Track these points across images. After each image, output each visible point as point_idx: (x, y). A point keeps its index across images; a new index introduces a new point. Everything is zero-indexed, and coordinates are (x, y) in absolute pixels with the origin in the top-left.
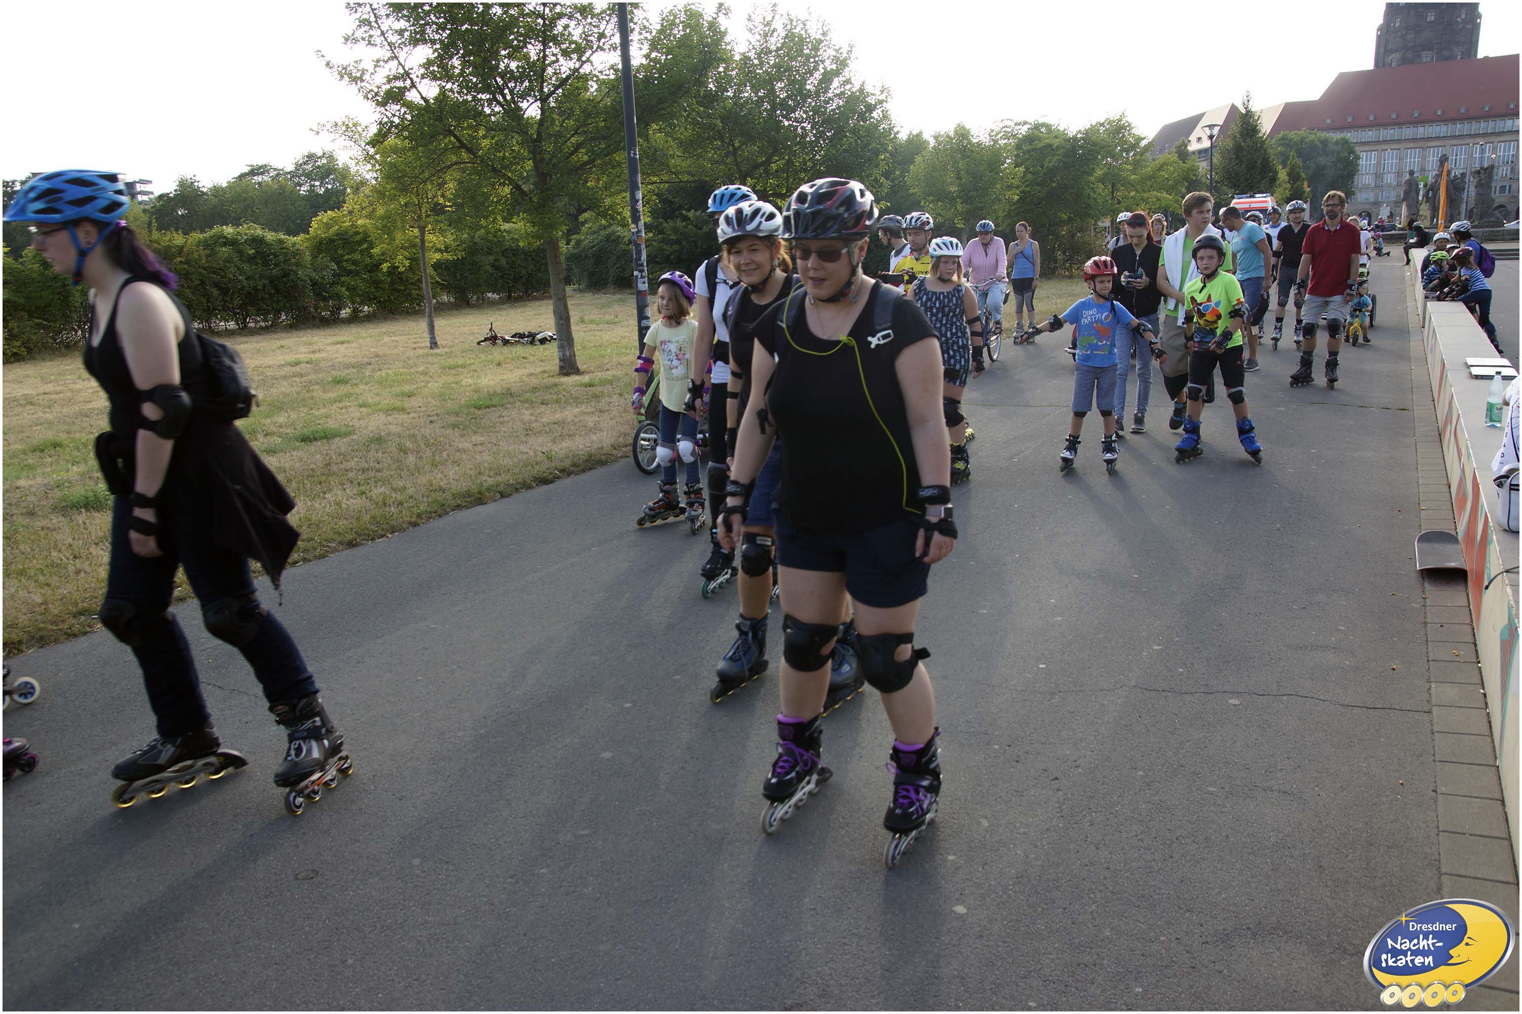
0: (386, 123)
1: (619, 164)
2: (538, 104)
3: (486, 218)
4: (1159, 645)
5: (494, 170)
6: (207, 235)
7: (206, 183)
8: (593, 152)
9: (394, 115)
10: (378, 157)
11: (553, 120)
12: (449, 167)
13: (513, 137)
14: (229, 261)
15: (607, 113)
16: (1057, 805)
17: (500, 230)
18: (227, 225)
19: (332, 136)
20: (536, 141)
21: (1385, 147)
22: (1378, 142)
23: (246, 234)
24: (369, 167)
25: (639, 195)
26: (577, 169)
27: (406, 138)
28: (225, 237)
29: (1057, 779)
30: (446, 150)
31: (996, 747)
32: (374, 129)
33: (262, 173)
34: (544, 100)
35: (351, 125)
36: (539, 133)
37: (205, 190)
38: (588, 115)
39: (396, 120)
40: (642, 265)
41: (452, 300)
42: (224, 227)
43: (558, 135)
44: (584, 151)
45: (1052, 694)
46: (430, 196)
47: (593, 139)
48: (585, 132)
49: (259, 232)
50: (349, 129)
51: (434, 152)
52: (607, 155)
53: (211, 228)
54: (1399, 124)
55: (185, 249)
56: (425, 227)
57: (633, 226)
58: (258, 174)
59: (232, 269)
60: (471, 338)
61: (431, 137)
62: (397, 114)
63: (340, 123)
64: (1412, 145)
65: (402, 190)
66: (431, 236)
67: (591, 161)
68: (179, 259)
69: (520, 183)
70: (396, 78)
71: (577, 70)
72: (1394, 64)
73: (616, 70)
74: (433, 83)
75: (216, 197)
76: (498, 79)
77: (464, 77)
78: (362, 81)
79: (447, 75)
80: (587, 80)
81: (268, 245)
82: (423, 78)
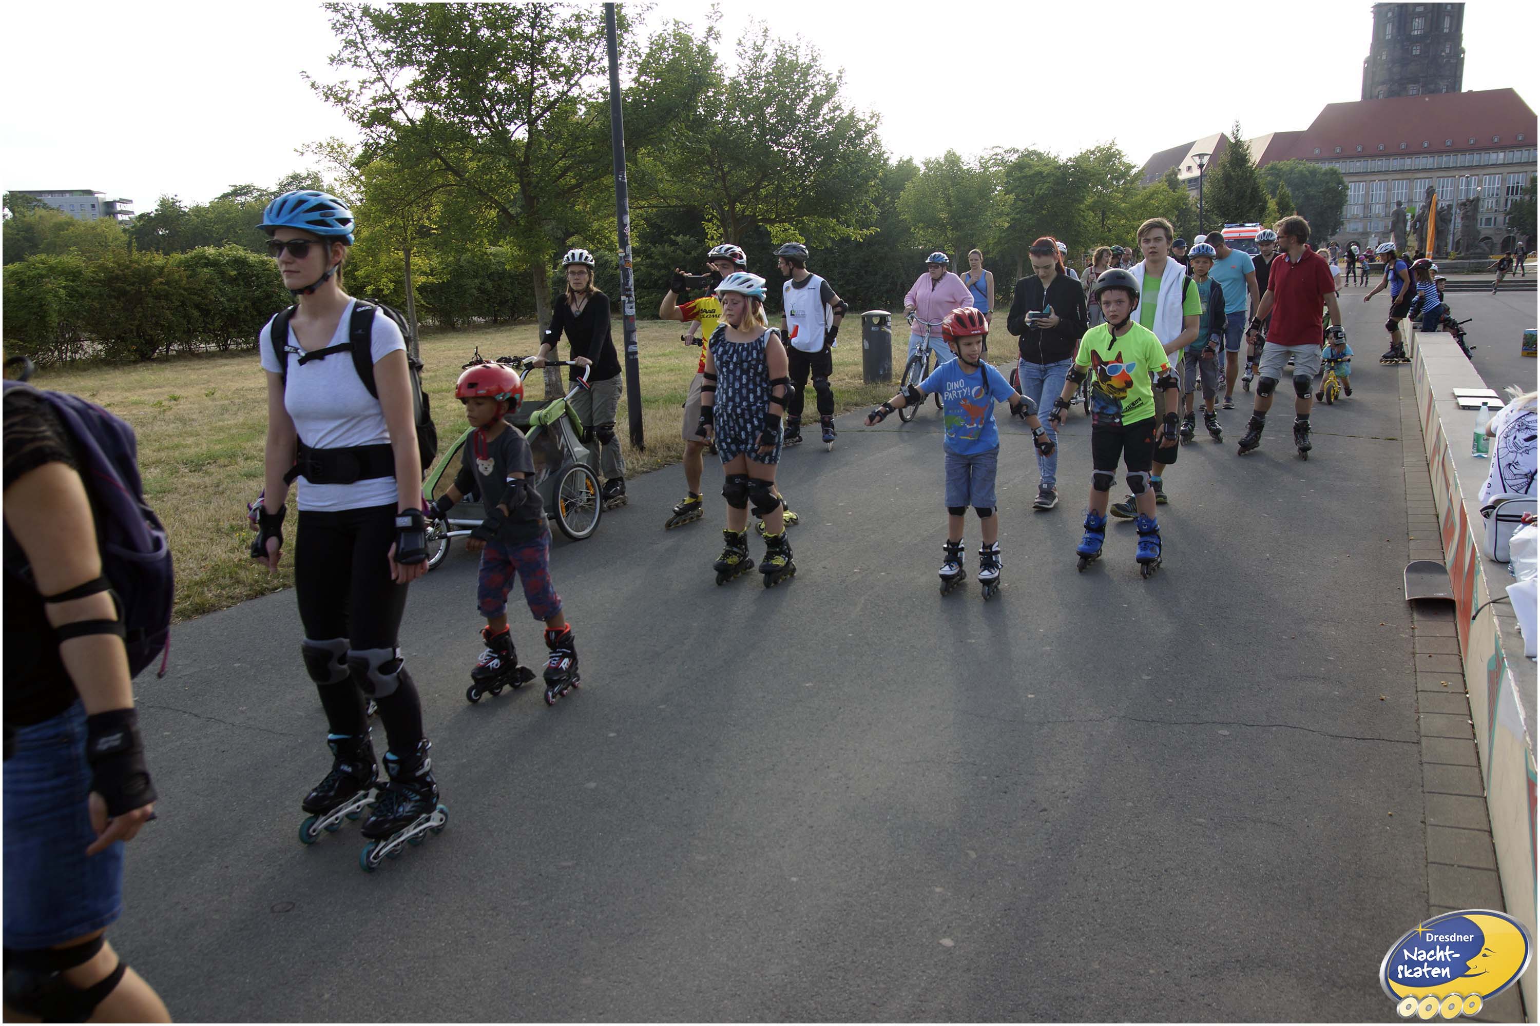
0: (372, 144)
1: (607, 188)
2: (526, 126)
3: (472, 241)
4: (1149, 675)
5: (480, 192)
6: (188, 256)
7: (187, 203)
8: (581, 175)
9: (380, 137)
10: (363, 178)
11: (541, 143)
12: (435, 189)
13: (500, 160)
14: (209, 282)
15: (596, 136)
16: (1045, 837)
17: (486, 253)
18: (209, 245)
19: (316, 157)
20: (521, 164)
21: (1372, 177)
22: (1366, 173)
23: (228, 256)
24: (354, 188)
25: (627, 220)
26: (565, 192)
27: (391, 160)
28: (207, 258)
29: (1045, 810)
30: (432, 171)
31: (985, 778)
32: (359, 151)
33: (245, 194)
34: (532, 122)
35: (336, 146)
36: (527, 157)
37: (187, 210)
38: (577, 139)
39: (382, 142)
40: (630, 290)
41: (437, 323)
42: (206, 248)
43: (546, 158)
44: (572, 174)
45: (1041, 724)
46: (415, 218)
47: (581, 162)
48: (573, 156)
49: (241, 253)
50: (335, 150)
51: (420, 174)
52: (595, 179)
53: (193, 248)
54: (1386, 155)
55: (166, 270)
56: (409, 250)
57: (621, 250)
58: (241, 195)
59: (213, 290)
60: (456, 362)
61: (418, 159)
62: (383, 135)
63: (325, 144)
64: (1398, 176)
65: (387, 213)
66: (417, 259)
67: (579, 185)
68: (160, 280)
69: (507, 206)
70: (382, 99)
71: (565, 93)
72: (1381, 97)
73: (605, 94)
74: (420, 105)
75: (198, 217)
76: (486, 102)
77: (451, 99)
78: (348, 102)
79: (434, 97)
80: (575, 104)
81: (250, 266)
82: (409, 99)
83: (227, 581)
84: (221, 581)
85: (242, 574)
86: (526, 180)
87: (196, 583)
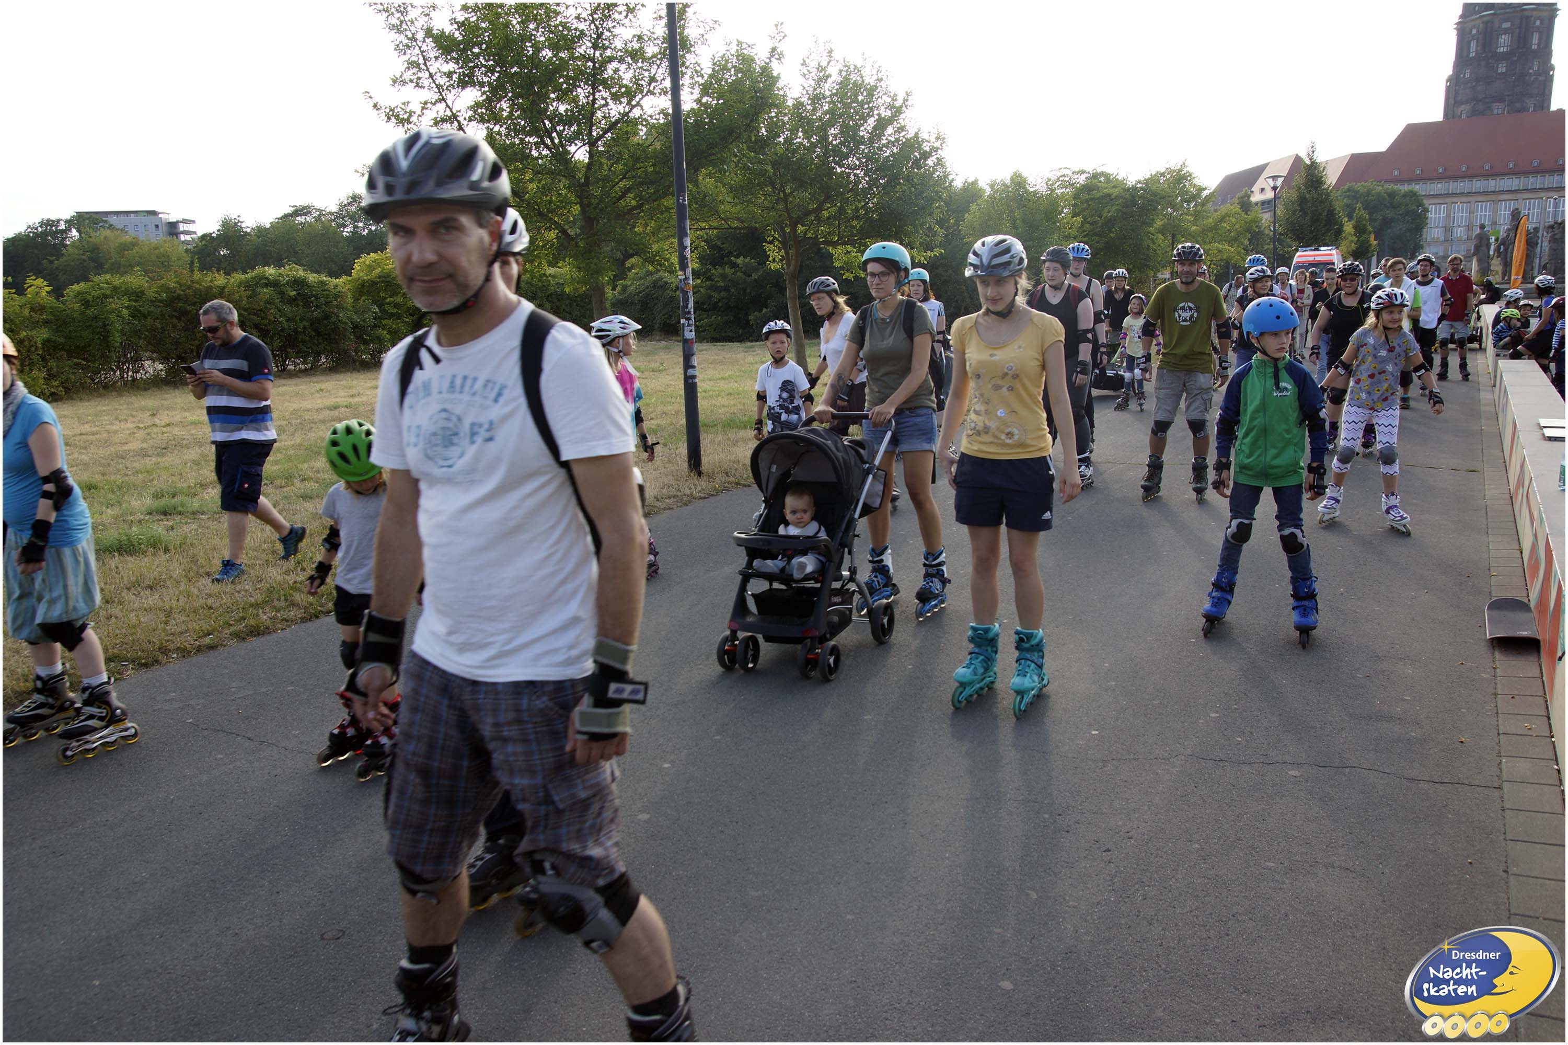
1: (668, 209)
2: (587, 148)
4: (1217, 712)
5: (540, 214)
6: (249, 276)
7: (249, 223)
8: (641, 198)
11: (601, 164)
13: (560, 181)
14: (268, 302)
15: (657, 157)
16: (1108, 878)
17: (545, 275)
18: (269, 266)
20: (581, 185)
21: (1454, 200)
22: (1447, 195)
23: (288, 276)
25: (688, 242)
26: (625, 214)
28: (267, 278)
29: (1109, 850)
31: (1047, 816)
33: (305, 214)
34: (592, 143)
36: (587, 178)
37: (248, 230)
38: (637, 160)
40: (689, 313)
42: (266, 268)
43: (606, 179)
44: (632, 195)
45: (1105, 762)
47: (641, 184)
48: (634, 177)
49: (301, 273)
52: (655, 201)
53: (253, 268)
54: (1469, 176)
55: (227, 290)
57: (681, 273)
58: (301, 215)
59: (272, 311)
64: (1482, 198)
67: (639, 206)
69: (566, 227)
70: (443, 120)
71: (627, 114)
72: (1464, 116)
73: (666, 115)
74: (481, 126)
75: (258, 237)
76: (547, 122)
77: (512, 120)
78: (409, 123)
79: (496, 118)
80: (637, 125)
81: (309, 286)
82: (470, 120)
83: (282, 604)
84: (276, 603)
85: (297, 597)
86: (585, 201)
87: (252, 605)
